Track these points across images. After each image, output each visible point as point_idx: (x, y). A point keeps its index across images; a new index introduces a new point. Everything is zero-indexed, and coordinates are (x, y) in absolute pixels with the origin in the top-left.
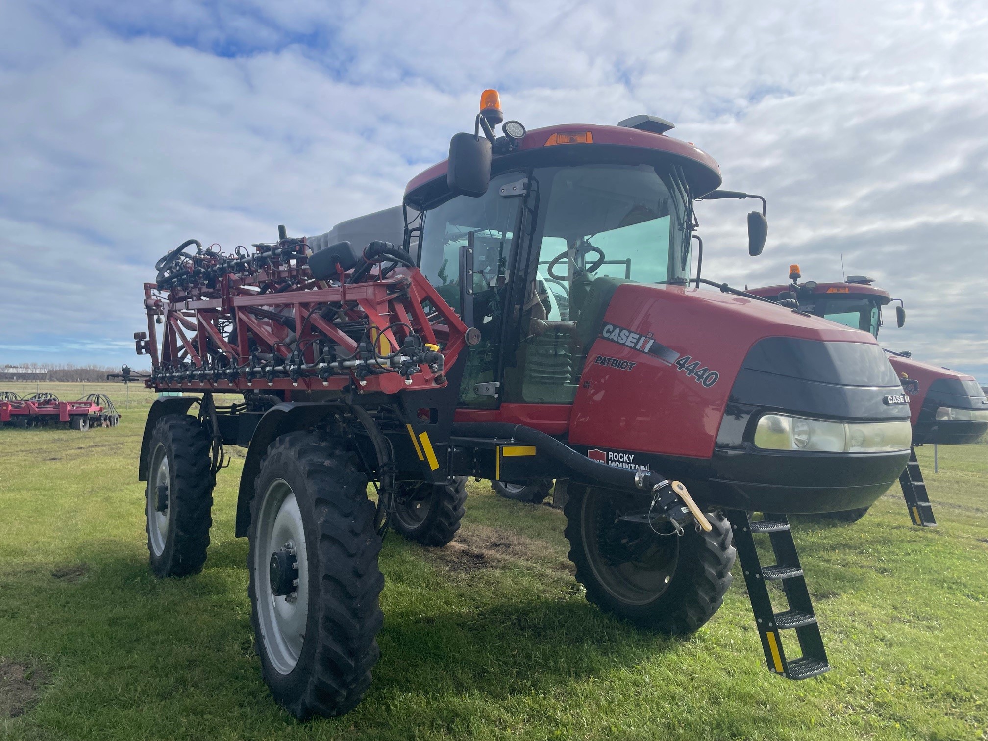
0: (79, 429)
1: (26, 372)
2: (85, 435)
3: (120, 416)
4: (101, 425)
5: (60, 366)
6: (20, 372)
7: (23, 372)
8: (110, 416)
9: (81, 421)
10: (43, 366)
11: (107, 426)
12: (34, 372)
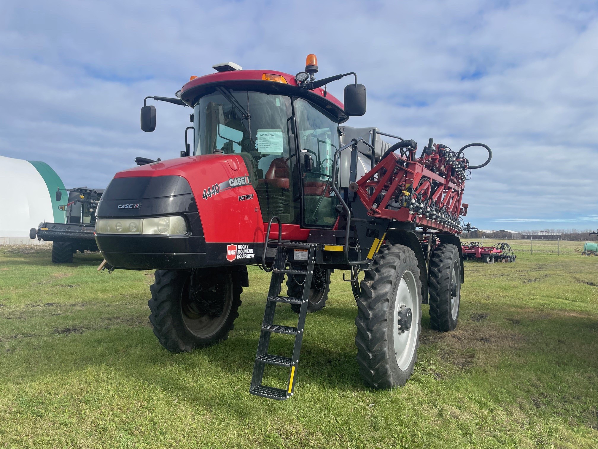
0: (487, 263)
1: (548, 235)
2: (490, 267)
3: (516, 257)
4: (501, 261)
5: (568, 231)
6: (545, 235)
7: (546, 235)
8: (508, 256)
9: (488, 258)
10: (558, 231)
11: (506, 262)
12: (553, 235)
